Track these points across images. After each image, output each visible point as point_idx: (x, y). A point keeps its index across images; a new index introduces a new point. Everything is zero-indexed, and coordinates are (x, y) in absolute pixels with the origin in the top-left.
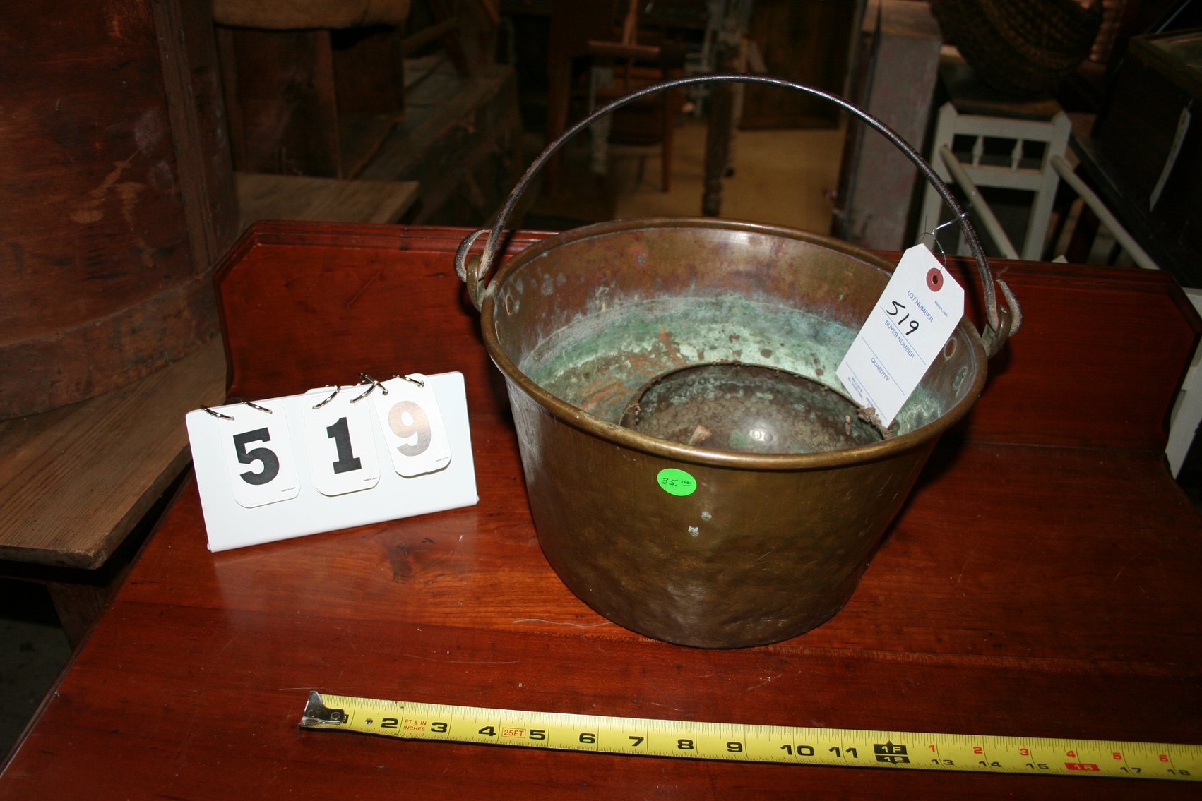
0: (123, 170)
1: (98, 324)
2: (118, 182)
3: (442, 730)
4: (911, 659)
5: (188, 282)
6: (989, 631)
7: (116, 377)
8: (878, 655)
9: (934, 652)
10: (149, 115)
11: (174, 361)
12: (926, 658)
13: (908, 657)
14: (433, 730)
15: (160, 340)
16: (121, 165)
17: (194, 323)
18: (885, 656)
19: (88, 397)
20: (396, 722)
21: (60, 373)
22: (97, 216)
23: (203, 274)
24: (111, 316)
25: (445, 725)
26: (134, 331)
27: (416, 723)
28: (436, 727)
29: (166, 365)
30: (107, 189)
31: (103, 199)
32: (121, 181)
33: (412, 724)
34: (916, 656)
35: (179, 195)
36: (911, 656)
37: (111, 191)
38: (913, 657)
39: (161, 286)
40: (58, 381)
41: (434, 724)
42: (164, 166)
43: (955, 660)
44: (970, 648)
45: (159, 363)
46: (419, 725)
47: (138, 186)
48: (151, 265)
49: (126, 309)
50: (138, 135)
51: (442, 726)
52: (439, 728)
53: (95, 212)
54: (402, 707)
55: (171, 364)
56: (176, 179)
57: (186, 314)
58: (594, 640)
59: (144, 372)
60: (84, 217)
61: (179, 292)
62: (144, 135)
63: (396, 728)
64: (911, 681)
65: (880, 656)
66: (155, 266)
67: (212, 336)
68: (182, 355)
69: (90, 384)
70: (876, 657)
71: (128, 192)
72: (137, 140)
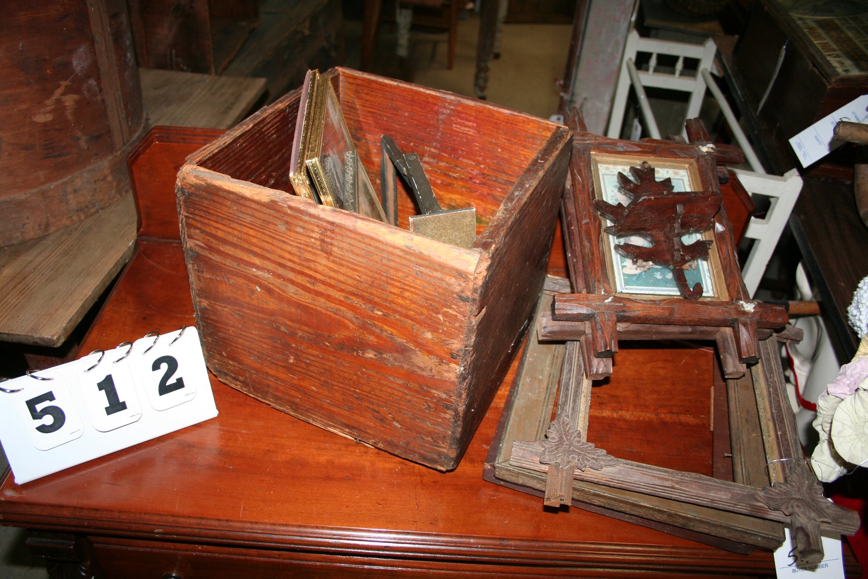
0: (66, 87)
1: (52, 187)
2: (63, 95)
5: (110, 157)
7: (64, 220)
10: (82, 50)
11: (102, 209)
15: (93, 196)
16: (64, 83)
17: (114, 184)
19: (47, 233)
21: (28, 218)
22: (49, 117)
23: (120, 152)
24: (60, 181)
26: (75, 191)
29: (97, 212)
30: (56, 99)
31: (53, 107)
32: (63, 94)
35: (103, 101)
37: (59, 101)
39: (92, 161)
40: (27, 224)
42: (92, 82)
45: (93, 210)
47: (76, 97)
48: (86, 148)
49: (70, 177)
50: (75, 63)
53: (48, 115)
55: (100, 211)
56: (101, 90)
57: (110, 178)
59: (83, 217)
60: (41, 118)
61: (104, 164)
62: (79, 63)
66: (88, 148)
67: (127, 192)
68: (107, 205)
69: (47, 226)
71: (70, 101)
72: (74, 66)
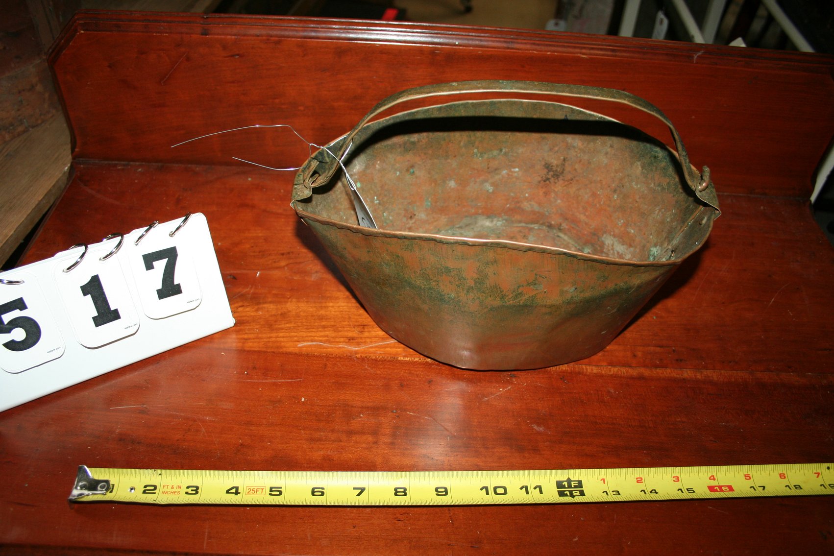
3: (194, 492)
4: (612, 372)
6: (674, 348)
8: (587, 369)
9: (630, 366)
12: (623, 371)
13: (610, 371)
14: (187, 493)
18: (592, 370)
20: (155, 487)
25: (197, 488)
27: (173, 487)
28: (189, 490)
33: (170, 489)
34: (616, 369)
36: (612, 370)
38: (614, 370)
41: (188, 487)
43: (646, 372)
44: (658, 363)
46: (175, 489)
51: (195, 489)
52: (192, 490)
54: (160, 474)
58: (363, 359)
63: (155, 493)
64: (612, 391)
65: (589, 371)
70: (585, 371)
